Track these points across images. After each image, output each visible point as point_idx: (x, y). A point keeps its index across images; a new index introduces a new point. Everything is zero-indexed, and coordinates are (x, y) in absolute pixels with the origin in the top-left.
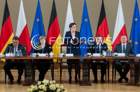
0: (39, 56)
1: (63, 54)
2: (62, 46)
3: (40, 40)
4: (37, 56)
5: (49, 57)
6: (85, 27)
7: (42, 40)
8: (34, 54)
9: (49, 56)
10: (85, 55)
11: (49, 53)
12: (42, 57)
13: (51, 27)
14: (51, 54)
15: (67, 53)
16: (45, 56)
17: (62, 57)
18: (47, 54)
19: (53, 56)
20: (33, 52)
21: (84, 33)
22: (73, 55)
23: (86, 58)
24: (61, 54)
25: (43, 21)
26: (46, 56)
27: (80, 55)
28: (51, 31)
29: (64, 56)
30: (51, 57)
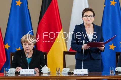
0: (21, 74)
1: (68, 70)
2: (65, 53)
3: (22, 43)
4: (17, 73)
5: (40, 75)
6: (110, 16)
7: (26, 45)
8: (10, 69)
9: (41, 73)
10: (112, 73)
11: (40, 68)
12: (27, 75)
13: (44, 16)
14: (45, 70)
15: (76, 69)
16: (33, 73)
17: (67, 75)
18: (36, 69)
19: (49, 73)
20: (10, 65)
21: (110, 29)
22: (89, 71)
23: (113, 78)
24: (64, 69)
25: (29, 6)
26: (35, 73)
27: (102, 71)
28: (43, 25)
29: (69, 73)
30: (44, 75)
